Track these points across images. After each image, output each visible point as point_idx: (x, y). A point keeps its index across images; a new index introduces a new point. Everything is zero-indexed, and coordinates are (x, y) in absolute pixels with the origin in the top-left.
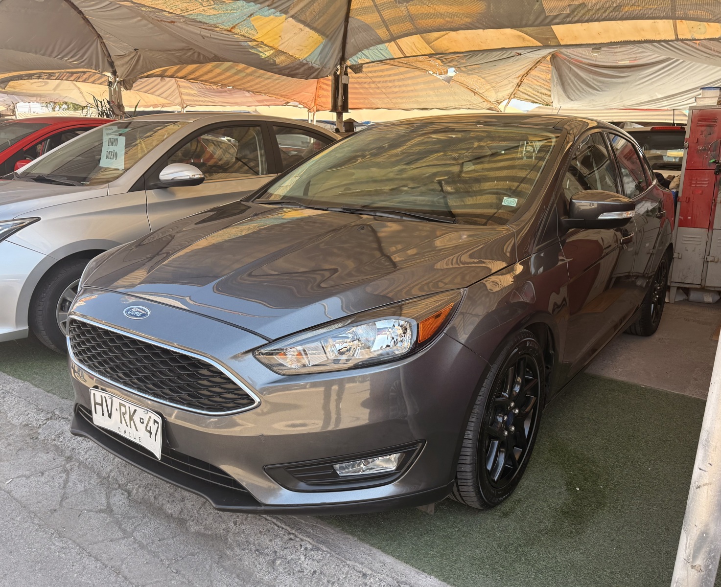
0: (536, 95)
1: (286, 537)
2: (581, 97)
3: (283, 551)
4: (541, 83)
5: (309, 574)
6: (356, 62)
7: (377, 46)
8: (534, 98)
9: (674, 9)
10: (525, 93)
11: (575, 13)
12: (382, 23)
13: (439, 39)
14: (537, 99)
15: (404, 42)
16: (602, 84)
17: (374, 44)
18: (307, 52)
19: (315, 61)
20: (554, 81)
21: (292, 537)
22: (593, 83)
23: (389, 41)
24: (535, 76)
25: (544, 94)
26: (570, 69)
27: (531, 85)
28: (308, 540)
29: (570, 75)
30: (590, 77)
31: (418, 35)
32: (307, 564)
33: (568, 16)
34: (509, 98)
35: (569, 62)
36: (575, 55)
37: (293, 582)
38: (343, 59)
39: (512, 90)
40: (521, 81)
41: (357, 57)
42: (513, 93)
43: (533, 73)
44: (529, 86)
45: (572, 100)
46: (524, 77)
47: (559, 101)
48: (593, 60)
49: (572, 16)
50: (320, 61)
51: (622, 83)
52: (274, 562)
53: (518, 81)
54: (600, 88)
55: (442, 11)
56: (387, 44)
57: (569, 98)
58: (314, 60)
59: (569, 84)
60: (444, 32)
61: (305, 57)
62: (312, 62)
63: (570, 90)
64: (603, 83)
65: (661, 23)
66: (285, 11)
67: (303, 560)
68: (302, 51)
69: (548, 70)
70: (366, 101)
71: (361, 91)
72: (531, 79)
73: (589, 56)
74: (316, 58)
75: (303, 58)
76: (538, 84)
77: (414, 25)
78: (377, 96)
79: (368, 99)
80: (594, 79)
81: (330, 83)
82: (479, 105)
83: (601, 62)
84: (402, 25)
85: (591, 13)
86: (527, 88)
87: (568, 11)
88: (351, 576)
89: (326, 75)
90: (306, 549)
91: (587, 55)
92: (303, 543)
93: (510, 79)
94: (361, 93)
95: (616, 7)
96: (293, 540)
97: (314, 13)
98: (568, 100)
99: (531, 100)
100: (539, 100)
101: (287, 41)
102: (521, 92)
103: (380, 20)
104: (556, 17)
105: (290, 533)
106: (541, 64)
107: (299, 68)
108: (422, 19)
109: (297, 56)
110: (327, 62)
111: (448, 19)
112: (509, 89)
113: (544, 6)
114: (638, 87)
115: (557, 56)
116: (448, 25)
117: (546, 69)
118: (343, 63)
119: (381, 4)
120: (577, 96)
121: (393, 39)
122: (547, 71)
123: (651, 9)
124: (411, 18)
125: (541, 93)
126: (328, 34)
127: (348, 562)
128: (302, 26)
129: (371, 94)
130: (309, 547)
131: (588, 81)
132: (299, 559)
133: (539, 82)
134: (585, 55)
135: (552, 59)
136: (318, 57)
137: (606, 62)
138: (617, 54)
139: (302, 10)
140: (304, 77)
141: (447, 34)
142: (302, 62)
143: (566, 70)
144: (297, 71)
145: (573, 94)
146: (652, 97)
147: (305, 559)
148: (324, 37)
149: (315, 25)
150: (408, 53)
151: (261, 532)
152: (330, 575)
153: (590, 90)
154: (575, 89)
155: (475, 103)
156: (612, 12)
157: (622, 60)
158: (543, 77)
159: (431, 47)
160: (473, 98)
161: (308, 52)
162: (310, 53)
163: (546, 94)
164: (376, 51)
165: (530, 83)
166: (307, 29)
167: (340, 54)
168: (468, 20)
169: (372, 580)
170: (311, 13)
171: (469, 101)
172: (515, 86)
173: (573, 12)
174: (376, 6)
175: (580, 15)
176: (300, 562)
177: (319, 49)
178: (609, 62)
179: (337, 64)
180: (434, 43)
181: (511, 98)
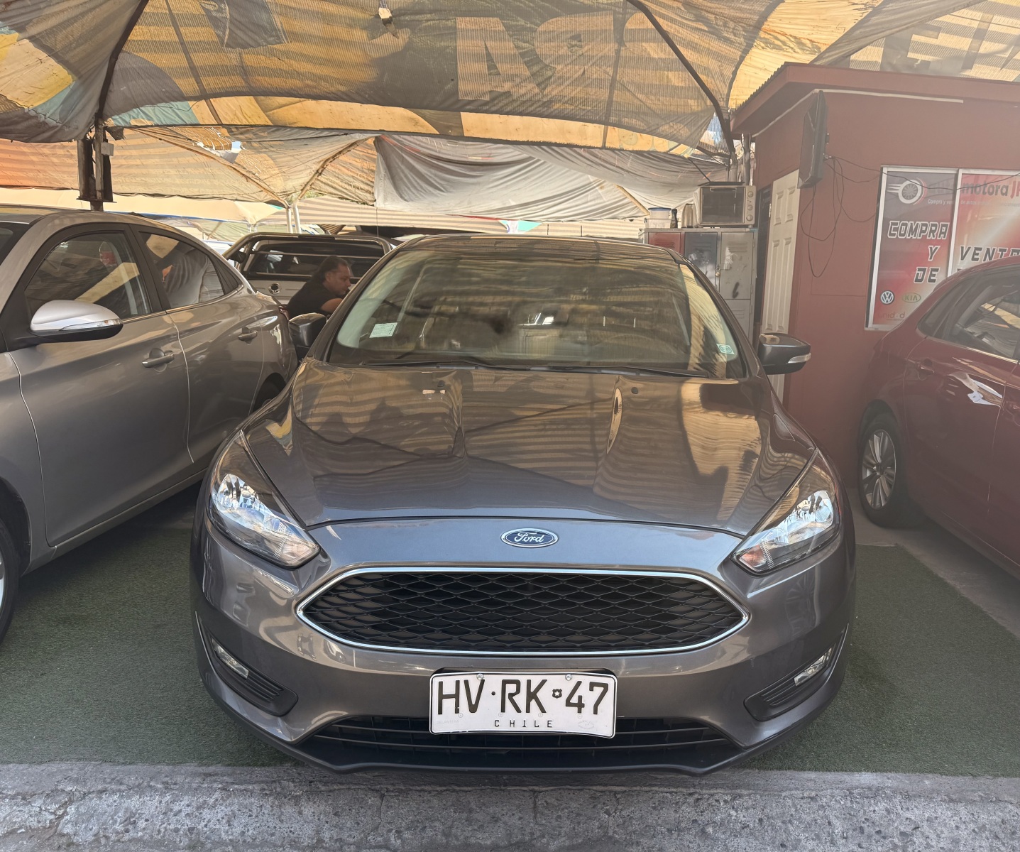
0: (346, 189)
1: (691, 800)
2: (418, 197)
3: (702, 815)
4: (354, 172)
5: (756, 825)
6: (126, 122)
7: (173, 103)
8: (344, 192)
9: (608, 114)
10: (328, 185)
11: (496, 102)
12: (188, 71)
13: (286, 108)
14: (347, 194)
15: (222, 104)
16: (446, 183)
17: (166, 99)
18: (41, 99)
19: (52, 115)
20: (380, 172)
21: (696, 796)
22: (435, 181)
23: (197, 99)
24: (346, 163)
25: (358, 188)
26: (403, 161)
27: (338, 174)
28: (718, 791)
29: (403, 167)
30: (431, 173)
31: (252, 97)
32: (744, 817)
33: (486, 103)
34: (302, 190)
35: (401, 149)
36: (411, 142)
37: (748, 842)
38: (100, 116)
39: (307, 179)
40: (323, 167)
41: (130, 115)
42: (310, 183)
43: (342, 157)
44: (335, 176)
45: (405, 200)
46: (328, 163)
47: (385, 199)
48: (436, 151)
49: (490, 105)
50: (60, 114)
51: (473, 184)
52: (703, 831)
53: (318, 167)
54: (444, 188)
55: (302, 70)
56: (191, 103)
57: (402, 197)
58: (52, 111)
59: (402, 179)
60: (297, 99)
61: (35, 105)
62: (45, 115)
63: (403, 187)
64: (449, 181)
65: (591, 127)
66: (20, 28)
67: (735, 814)
68: (31, 96)
69: (367, 156)
70: (41, 175)
71: (34, 158)
72: (338, 166)
73: (431, 145)
74: (55, 109)
75: (31, 107)
76: (350, 173)
77: (246, 82)
78: (66, 169)
79: (45, 172)
80: (436, 175)
81: (75, 152)
82: (254, 195)
83: (445, 154)
84: (226, 78)
85: (515, 105)
86: (331, 178)
87: (487, 98)
88: (801, 806)
89: (68, 138)
90: (726, 801)
91: (427, 144)
92: (717, 797)
93: (309, 164)
94: (32, 162)
95: (546, 102)
96: (701, 799)
97: (71, 38)
98: (400, 199)
99: (337, 195)
100: (350, 196)
101: (9, 75)
102: (322, 182)
103: (186, 64)
104: (470, 102)
105: (691, 794)
106: (358, 148)
107: (17, 123)
108: (263, 75)
109: (21, 103)
110: (72, 118)
111: (309, 82)
112: (304, 177)
113: (459, 87)
114: (491, 191)
115: (383, 139)
116: (307, 91)
117: (363, 155)
118: (100, 122)
119: (192, 43)
120: (413, 195)
121: (205, 96)
122: (366, 158)
123: (584, 110)
124: (244, 71)
125: (354, 187)
126: (83, 73)
127: (784, 794)
128: (43, 55)
129: (54, 164)
130: (728, 798)
131: (428, 178)
132: (730, 815)
133: (351, 171)
134: (425, 143)
135: (376, 143)
136: (57, 109)
137: (453, 156)
138: (468, 147)
139: (52, 32)
140: (23, 137)
141: (300, 101)
142: (28, 113)
143: (397, 161)
144: (11, 127)
145: (407, 193)
146: (505, 204)
147: (737, 811)
148: (76, 78)
149: (67, 57)
150: (226, 120)
151: (654, 808)
152: (779, 815)
153: (431, 189)
154: (410, 186)
155: (247, 192)
156: (540, 106)
157: (473, 155)
158: (359, 165)
159: (268, 116)
160: (243, 185)
161: (43, 98)
162: (46, 100)
163: (361, 189)
164: (170, 111)
165: (337, 171)
166: (52, 61)
167: (97, 108)
168: (343, 88)
169: (825, 800)
170: (67, 37)
171: (237, 189)
172: (313, 173)
173: (493, 100)
174: (182, 43)
175: (500, 105)
176: (733, 818)
177: (64, 96)
178: (457, 156)
179: (90, 123)
180: (275, 111)
181: (306, 189)
